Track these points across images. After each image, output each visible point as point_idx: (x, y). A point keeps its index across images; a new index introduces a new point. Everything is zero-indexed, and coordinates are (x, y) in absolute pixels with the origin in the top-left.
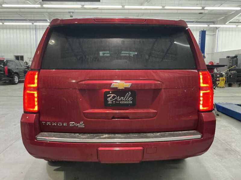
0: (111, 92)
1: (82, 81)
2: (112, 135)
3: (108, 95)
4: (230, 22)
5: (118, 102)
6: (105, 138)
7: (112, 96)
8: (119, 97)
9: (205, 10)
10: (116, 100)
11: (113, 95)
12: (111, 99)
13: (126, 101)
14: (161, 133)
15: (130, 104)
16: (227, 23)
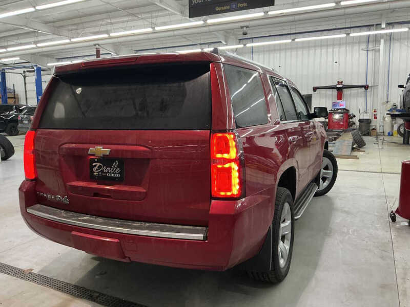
0: (96, 160)
1: (66, 143)
2: (93, 218)
3: (94, 164)
5: (105, 174)
6: (84, 221)
7: (97, 166)
8: (105, 167)
10: (102, 171)
11: (98, 164)
12: (97, 170)
13: (113, 173)
14: (150, 224)
15: (118, 178)
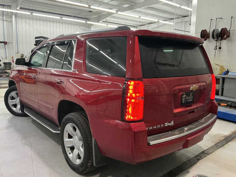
0: (184, 94)
2: (188, 127)
4: (103, 21)
9: (91, 8)
10: (186, 100)
11: (185, 96)
13: (190, 99)
16: (100, 22)
